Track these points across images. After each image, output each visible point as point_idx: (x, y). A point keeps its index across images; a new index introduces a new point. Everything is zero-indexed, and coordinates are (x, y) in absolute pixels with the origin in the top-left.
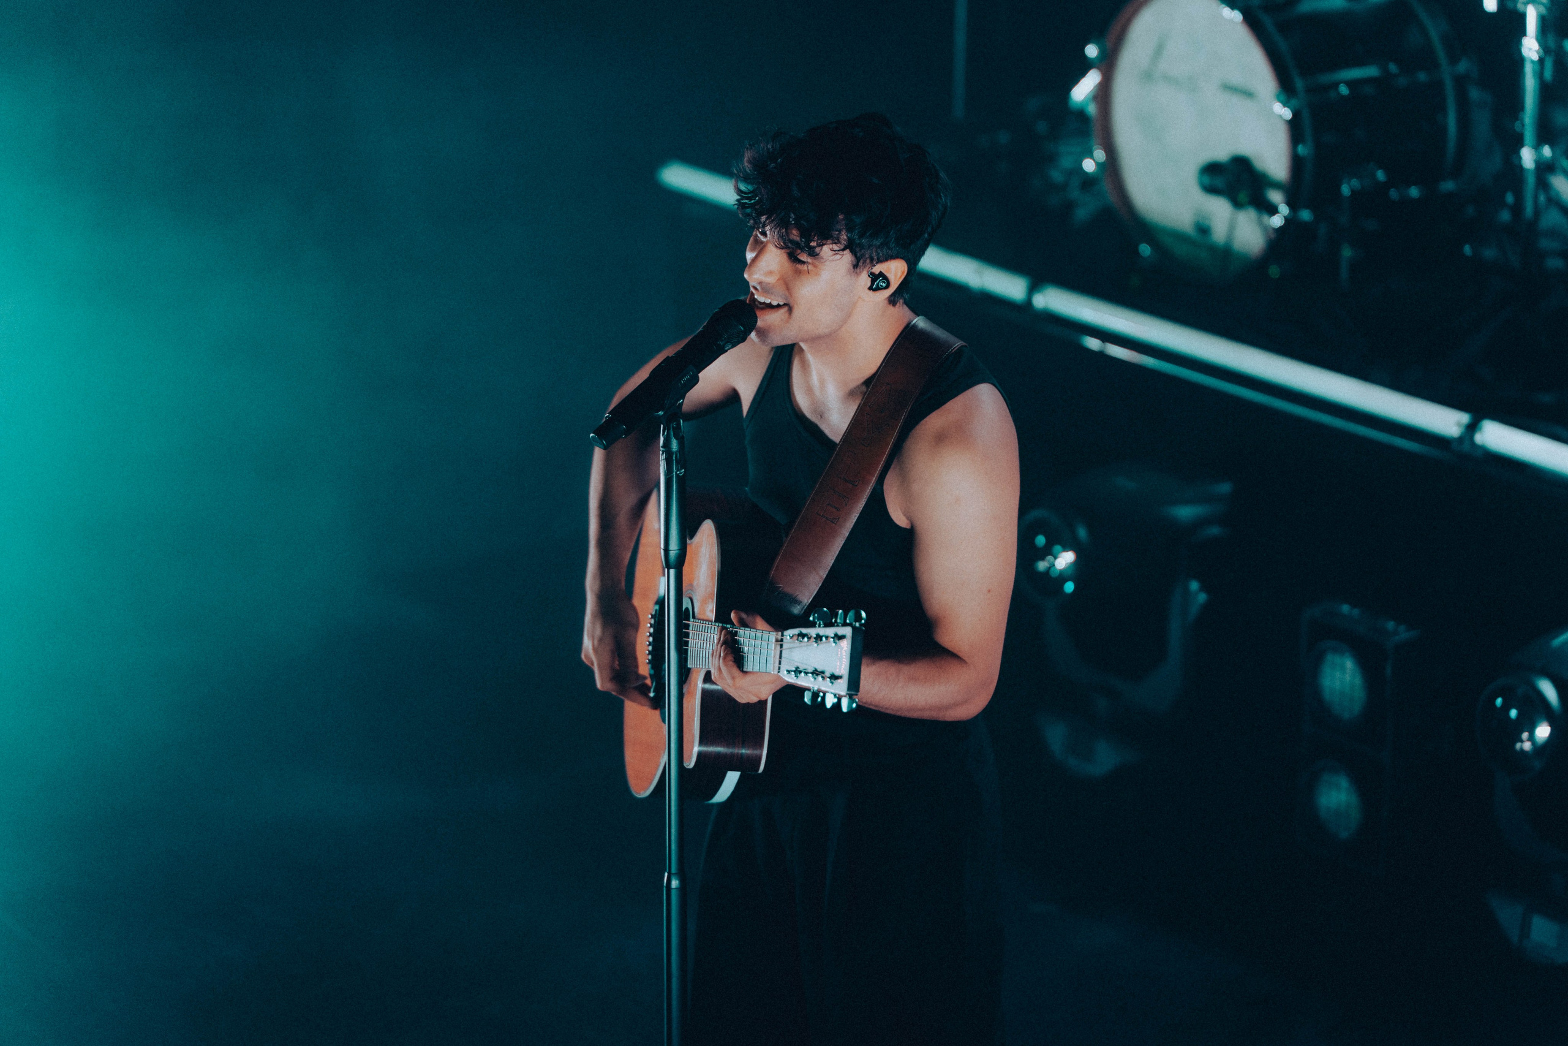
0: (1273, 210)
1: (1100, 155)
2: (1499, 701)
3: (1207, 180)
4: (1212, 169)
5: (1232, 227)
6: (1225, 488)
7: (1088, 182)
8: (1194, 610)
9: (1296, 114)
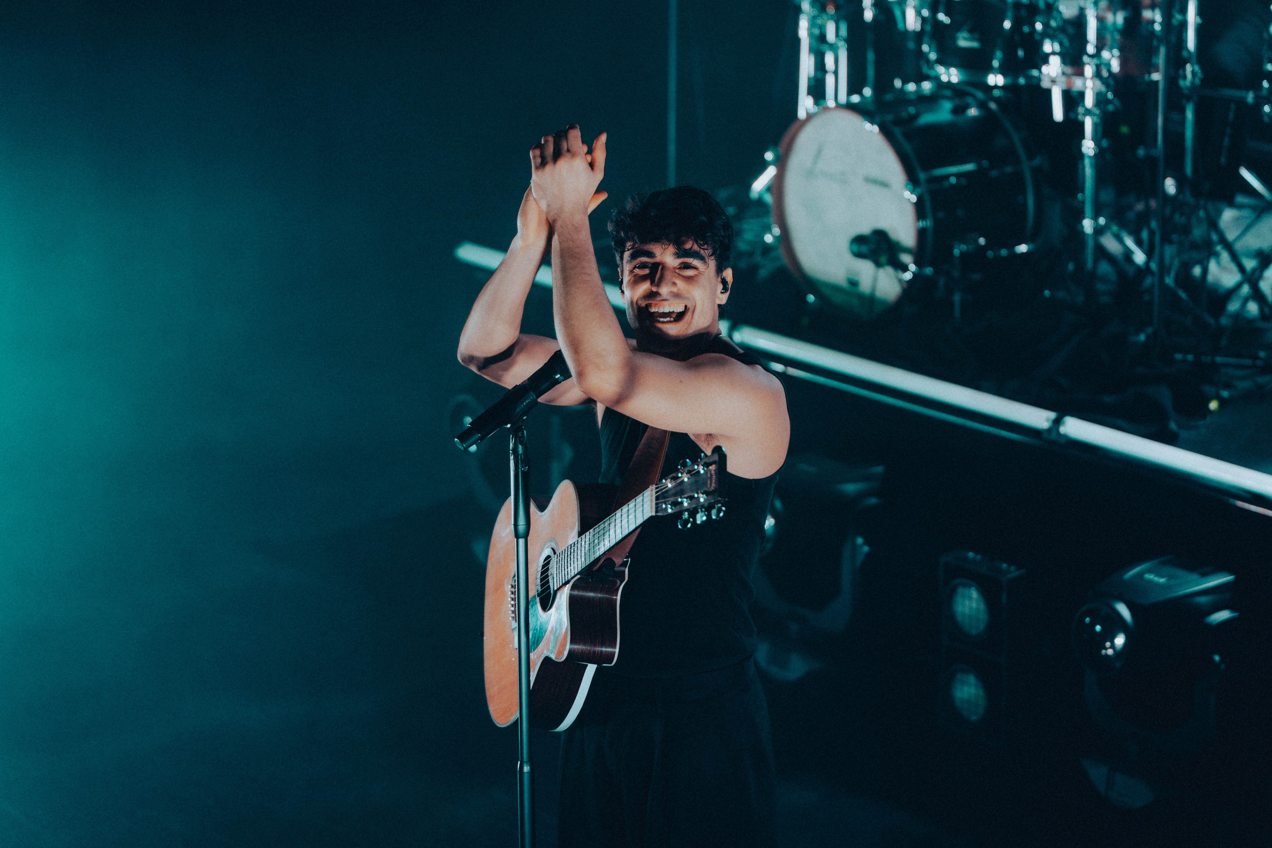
0: (905, 268)
1: (776, 231)
2: (1088, 620)
3: (855, 248)
4: (859, 240)
5: (875, 280)
6: (879, 469)
7: (767, 249)
8: (860, 558)
9: (920, 198)
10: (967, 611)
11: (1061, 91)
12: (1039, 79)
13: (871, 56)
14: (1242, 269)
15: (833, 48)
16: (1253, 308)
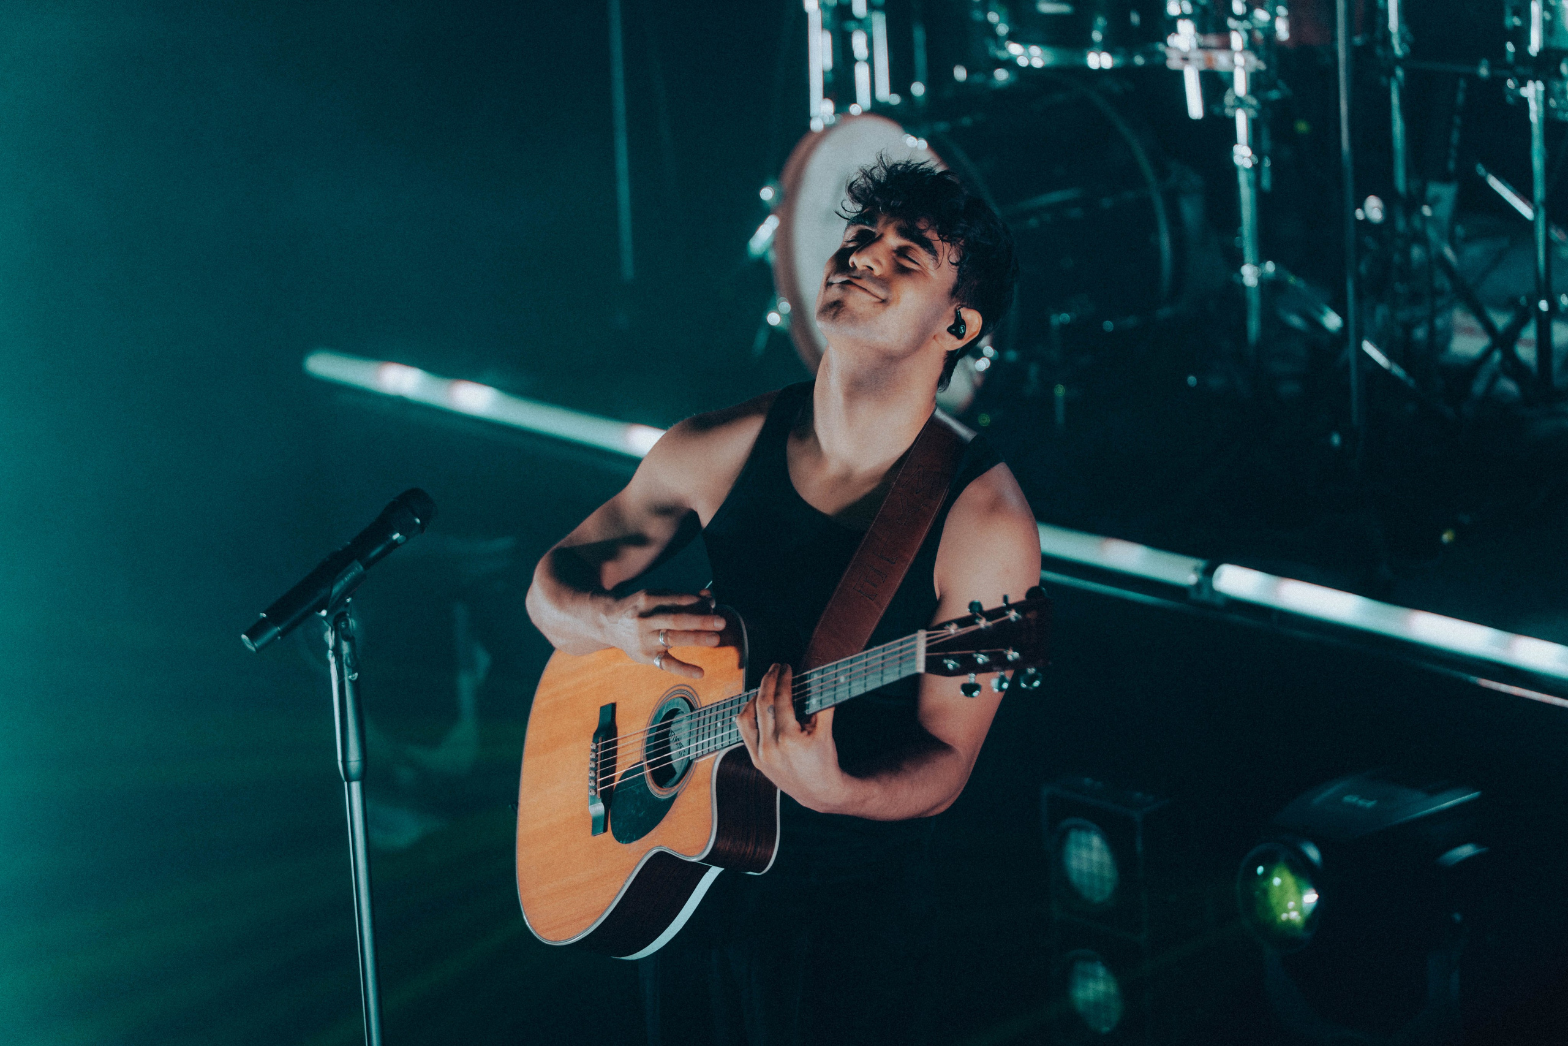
1: (785, 306)
2: (1260, 870)
7: (775, 336)
10: (1085, 867)
11: (1197, 73)
12: (1165, 57)
13: (919, 35)
14: (1489, 328)
15: (864, 25)
16: (1509, 386)
